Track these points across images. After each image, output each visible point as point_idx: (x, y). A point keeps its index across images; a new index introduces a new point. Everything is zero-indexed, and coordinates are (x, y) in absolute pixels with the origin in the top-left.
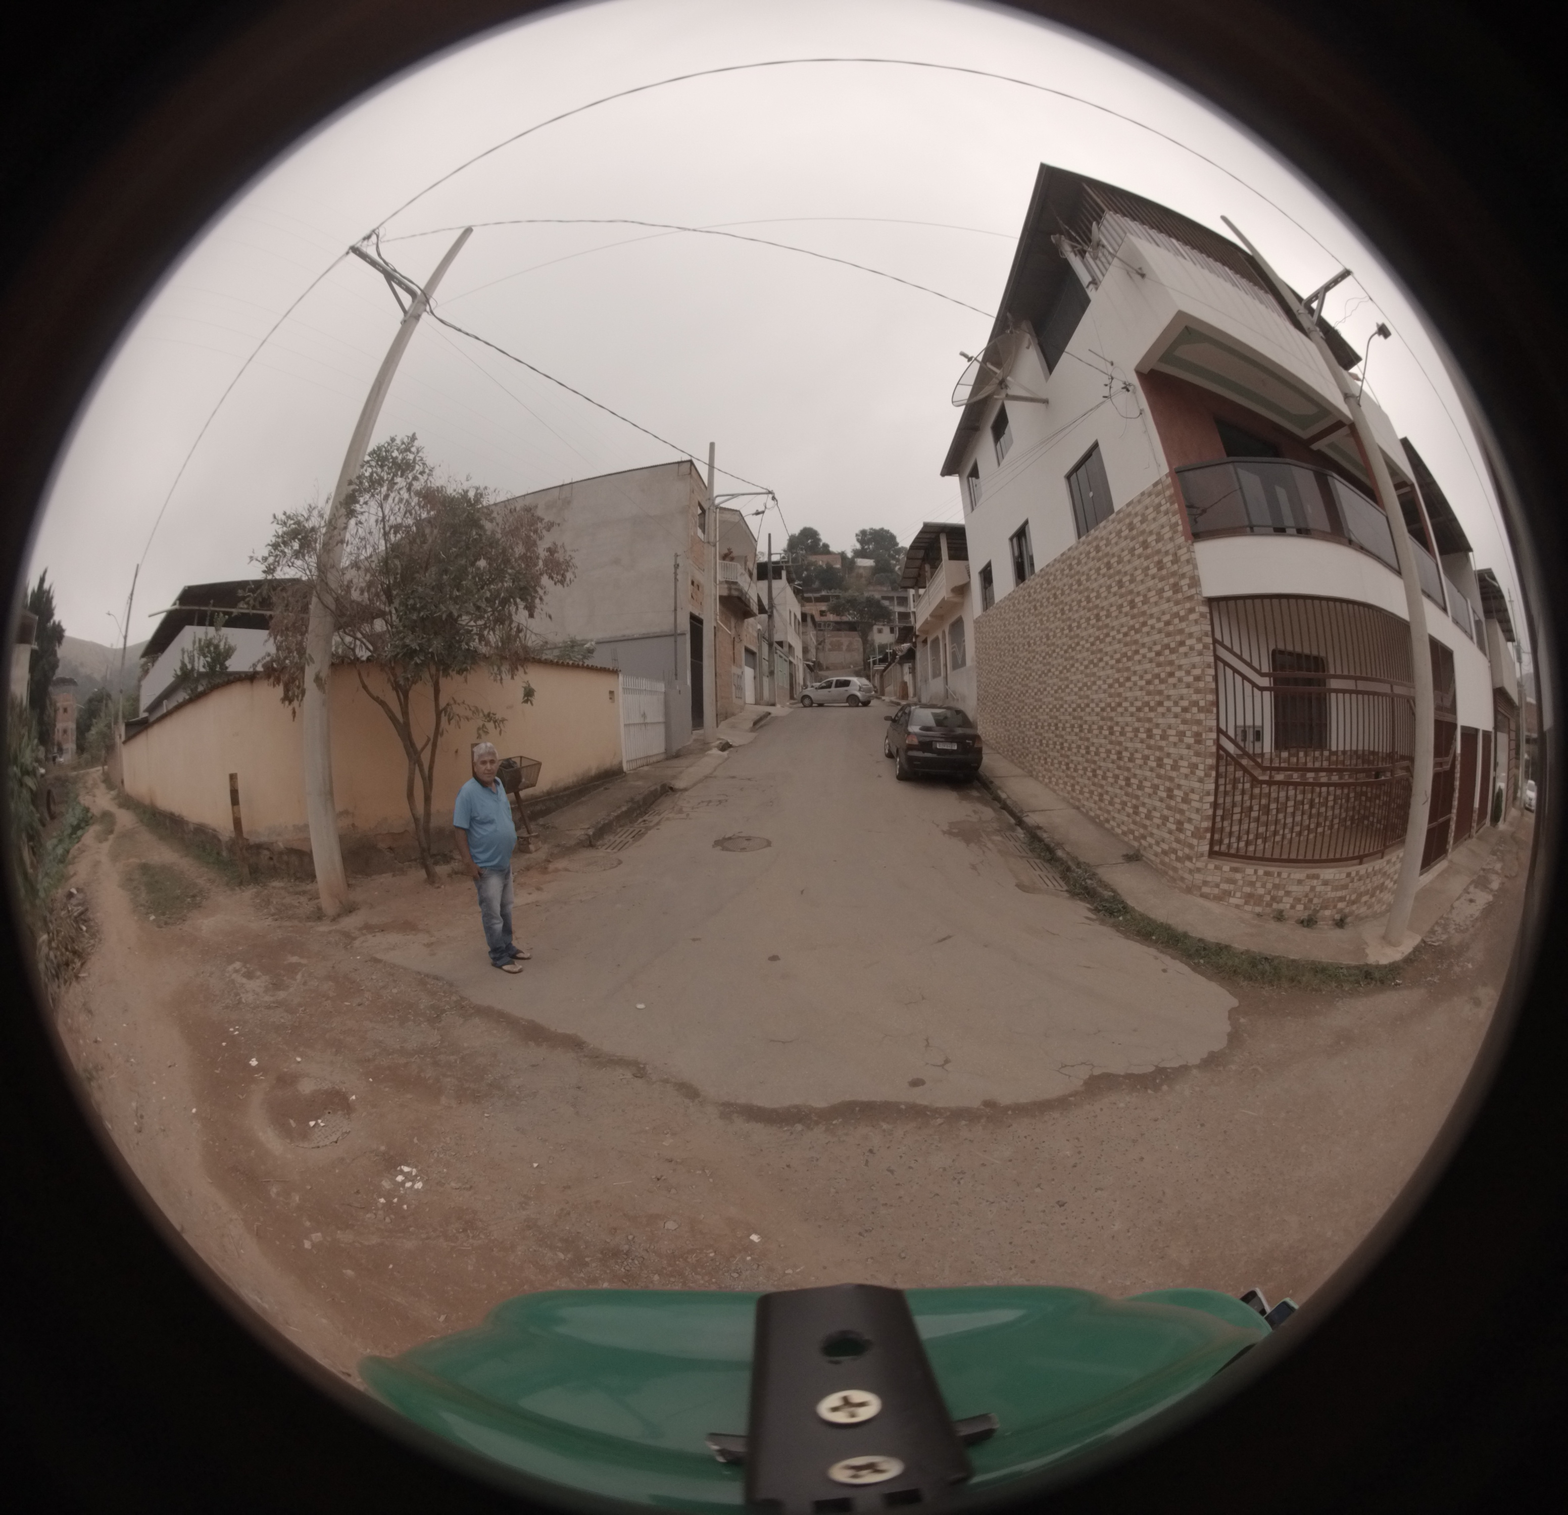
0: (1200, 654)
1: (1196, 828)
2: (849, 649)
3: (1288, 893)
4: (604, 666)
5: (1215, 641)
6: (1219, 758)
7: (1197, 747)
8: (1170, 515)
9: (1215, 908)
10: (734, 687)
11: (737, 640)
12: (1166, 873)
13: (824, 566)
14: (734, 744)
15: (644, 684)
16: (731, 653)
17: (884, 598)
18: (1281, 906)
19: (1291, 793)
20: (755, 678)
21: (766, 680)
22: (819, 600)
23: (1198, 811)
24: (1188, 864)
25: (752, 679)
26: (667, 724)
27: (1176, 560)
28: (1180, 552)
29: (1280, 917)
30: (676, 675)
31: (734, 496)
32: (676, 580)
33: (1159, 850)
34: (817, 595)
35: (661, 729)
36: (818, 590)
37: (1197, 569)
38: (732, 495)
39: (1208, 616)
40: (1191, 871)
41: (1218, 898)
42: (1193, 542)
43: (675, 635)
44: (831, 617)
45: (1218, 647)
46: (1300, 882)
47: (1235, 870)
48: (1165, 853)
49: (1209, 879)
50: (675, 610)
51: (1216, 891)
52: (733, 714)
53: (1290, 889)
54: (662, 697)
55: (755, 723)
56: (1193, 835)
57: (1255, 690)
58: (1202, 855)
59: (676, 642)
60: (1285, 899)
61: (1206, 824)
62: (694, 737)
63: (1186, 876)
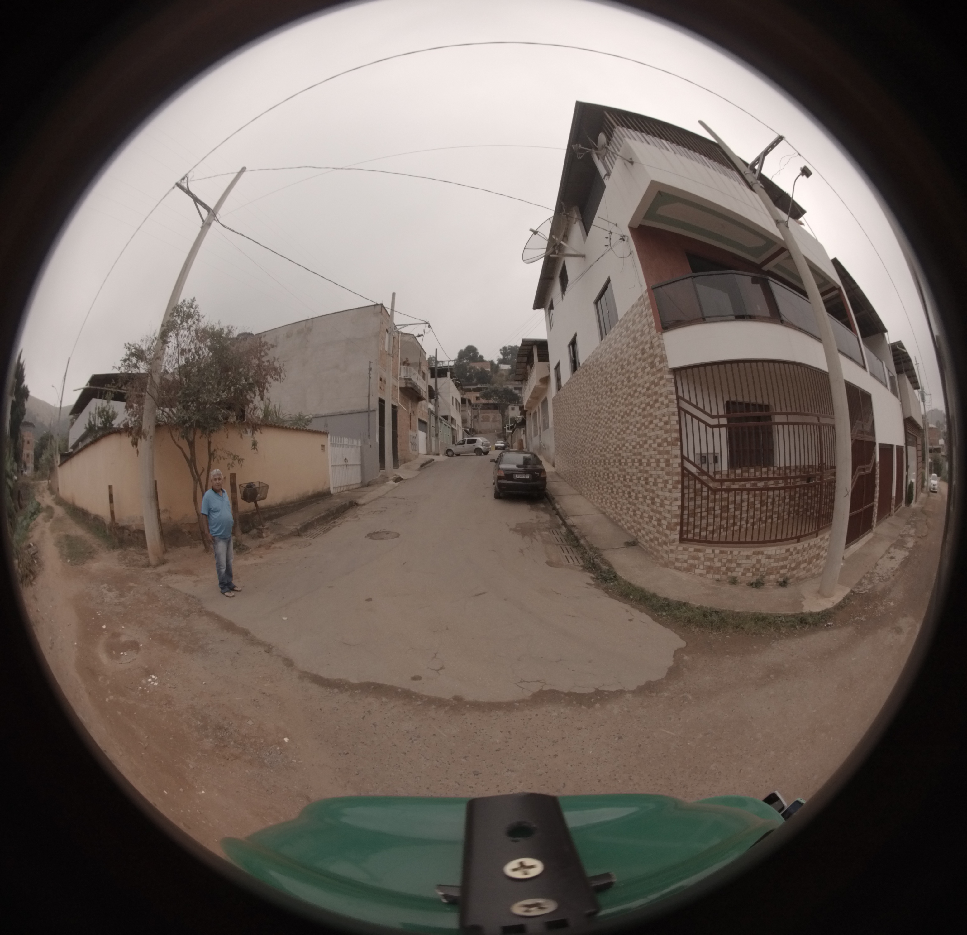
0: (667, 406)
1: (668, 523)
2: (494, 420)
3: (739, 565)
4: (317, 430)
5: (678, 398)
6: (683, 475)
7: (667, 469)
8: (648, 317)
9: (684, 576)
10: (410, 444)
11: (412, 414)
12: (653, 554)
13: (480, 370)
14: (404, 478)
15: (346, 441)
16: (408, 422)
17: (515, 389)
18: (734, 574)
19: (745, 497)
20: (426, 438)
21: (433, 439)
22: (475, 390)
23: (669, 511)
24: (665, 547)
25: (425, 439)
26: (362, 466)
27: (652, 347)
28: (654, 341)
29: (734, 581)
30: (369, 436)
31: (405, 325)
32: (370, 377)
33: (648, 539)
34: (475, 387)
35: (359, 469)
36: (475, 384)
37: (665, 350)
38: (404, 325)
39: (673, 381)
40: (667, 552)
41: (688, 570)
42: (662, 333)
43: (369, 411)
44: (483, 401)
45: (681, 401)
46: (748, 557)
47: (698, 551)
48: (651, 540)
49: (680, 557)
50: (369, 396)
51: (685, 565)
52: (410, 461)
53: (740, 562)
54: (359, 449)
55: (422, 466)
56: (667, 528)
57: (708, 428)
58: (674, 541)
59: (369, 415)
60: (737, 569)
61: (676, 520)
62: (380, 474)
63: (664, 555)
